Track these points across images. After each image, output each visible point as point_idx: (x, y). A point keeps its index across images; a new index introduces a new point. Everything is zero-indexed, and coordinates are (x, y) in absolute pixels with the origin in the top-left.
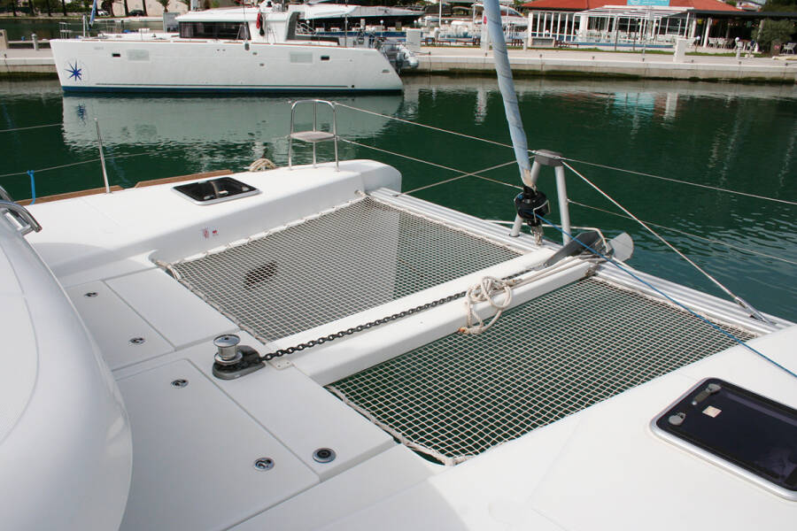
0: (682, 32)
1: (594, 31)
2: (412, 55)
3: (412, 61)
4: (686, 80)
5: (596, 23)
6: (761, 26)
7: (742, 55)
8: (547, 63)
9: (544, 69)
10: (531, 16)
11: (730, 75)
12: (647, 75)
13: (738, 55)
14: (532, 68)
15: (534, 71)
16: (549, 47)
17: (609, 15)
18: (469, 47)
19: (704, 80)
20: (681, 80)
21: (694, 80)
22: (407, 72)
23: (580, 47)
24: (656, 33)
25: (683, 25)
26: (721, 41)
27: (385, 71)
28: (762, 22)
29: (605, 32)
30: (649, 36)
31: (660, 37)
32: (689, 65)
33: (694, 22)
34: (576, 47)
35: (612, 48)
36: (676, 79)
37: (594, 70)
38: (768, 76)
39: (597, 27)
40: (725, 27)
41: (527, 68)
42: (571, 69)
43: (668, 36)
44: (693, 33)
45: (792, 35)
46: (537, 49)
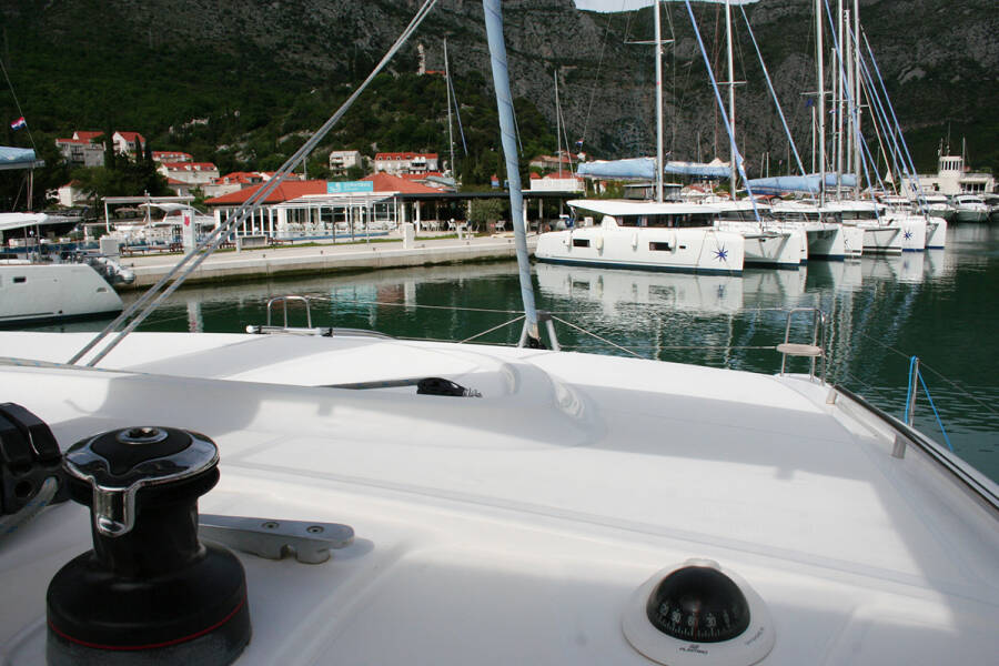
0: (392, 217)
1: (297, 225)
2: (123, 268)
3: (126, 275)
4: (420, 266)
5: (296, 216)
6: (469, 206)
7: (464, 236)
8: (273, 264)
9: (271, 271)
10: (217, 213)
11: (462, 257)
12: (381, 265)
13: (460, 236)
14: (257, 271)
15: (260, 274)
16: (262, 245)
17: (308, 206)
18: (168, 254)
19: (438, 264)
20: (415, 266)
21: (428, 265)
22: (126, 289)
23: (295, 243)
24: (364, 221)
25: (392, 210)
26: (434, 224)
27: (100, 290)
28: (469, 202)
29: (308, 225)
30: (359, 224)
31: (370, 224)
32: (421, 251)
33: (403, 207)
34: (290, 243)
35: (331, 241)
36: (411, 266)
37: (325, 266)
38: (497, 254)
39: (297, 220)
40: (433, 209)
41: (251, 272)
42: (301, 267)
43: (379, 223)
44: (403, 218)
45: (502, 214)
46: (250, 249)
